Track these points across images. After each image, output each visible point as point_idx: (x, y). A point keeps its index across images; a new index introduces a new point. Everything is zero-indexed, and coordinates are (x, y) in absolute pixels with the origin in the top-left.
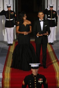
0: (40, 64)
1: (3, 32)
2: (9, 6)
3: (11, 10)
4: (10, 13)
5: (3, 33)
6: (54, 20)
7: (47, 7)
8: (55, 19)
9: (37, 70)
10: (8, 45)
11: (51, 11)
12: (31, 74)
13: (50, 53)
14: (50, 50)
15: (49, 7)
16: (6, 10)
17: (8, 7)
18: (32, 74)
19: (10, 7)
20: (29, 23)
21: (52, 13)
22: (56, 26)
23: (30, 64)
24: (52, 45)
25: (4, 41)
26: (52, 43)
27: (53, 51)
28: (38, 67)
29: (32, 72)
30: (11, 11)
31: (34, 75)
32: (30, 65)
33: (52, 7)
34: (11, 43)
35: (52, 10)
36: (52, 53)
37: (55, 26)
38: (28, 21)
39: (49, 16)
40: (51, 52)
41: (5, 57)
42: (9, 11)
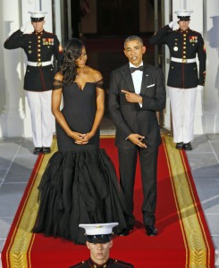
0: (117, 224)
1: (18, 108)
2: (38, 16)
3: (44, 31)
4: (42, 42)
5: (21, 109)
6: (195, 63)
7: (171, 20)
8: (196, 60)
9: (106, 246)
10: (35, 153)
11: (184, 32)
12: (86, 262)
13: (176, 180)
14: (177, 170)
15: (176, 19)
16: (28, 29)
17: (34, 20)
18: (90, 260)
19: (42, 19)
20: (96, 77)
21: (188, 41)
22: (202, 83)
23: (81, 225)
24: (188, 152)
25: (24, 139)
26: (189, 144)
27: (189, 173)
28: (110, 235)
29: (88, 251)
30: (46, 35)
31: (97, 265)
32: (83, 230)
33: (187, 19)
34: (45, 146)
35: (184, 29)
36: (184, 181)
37: (196, 86)
38: (91, 70)
39: (176, 49)
40: (179, 176)
41: (20, 196)
42: (39, 34)
